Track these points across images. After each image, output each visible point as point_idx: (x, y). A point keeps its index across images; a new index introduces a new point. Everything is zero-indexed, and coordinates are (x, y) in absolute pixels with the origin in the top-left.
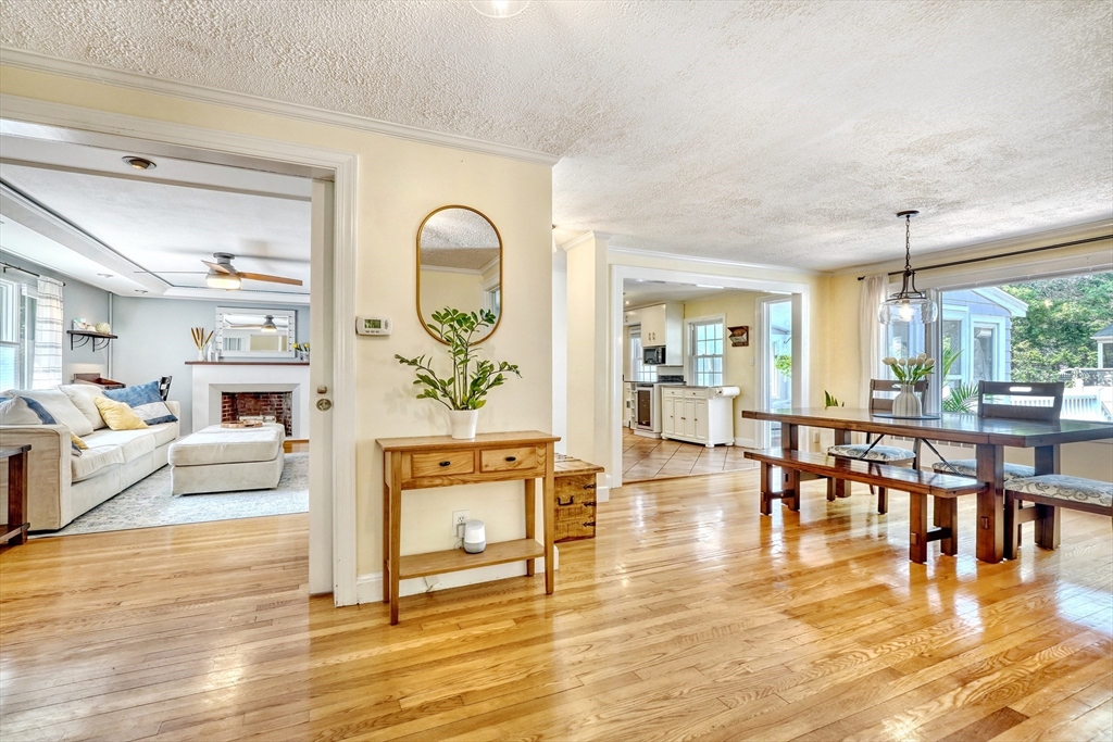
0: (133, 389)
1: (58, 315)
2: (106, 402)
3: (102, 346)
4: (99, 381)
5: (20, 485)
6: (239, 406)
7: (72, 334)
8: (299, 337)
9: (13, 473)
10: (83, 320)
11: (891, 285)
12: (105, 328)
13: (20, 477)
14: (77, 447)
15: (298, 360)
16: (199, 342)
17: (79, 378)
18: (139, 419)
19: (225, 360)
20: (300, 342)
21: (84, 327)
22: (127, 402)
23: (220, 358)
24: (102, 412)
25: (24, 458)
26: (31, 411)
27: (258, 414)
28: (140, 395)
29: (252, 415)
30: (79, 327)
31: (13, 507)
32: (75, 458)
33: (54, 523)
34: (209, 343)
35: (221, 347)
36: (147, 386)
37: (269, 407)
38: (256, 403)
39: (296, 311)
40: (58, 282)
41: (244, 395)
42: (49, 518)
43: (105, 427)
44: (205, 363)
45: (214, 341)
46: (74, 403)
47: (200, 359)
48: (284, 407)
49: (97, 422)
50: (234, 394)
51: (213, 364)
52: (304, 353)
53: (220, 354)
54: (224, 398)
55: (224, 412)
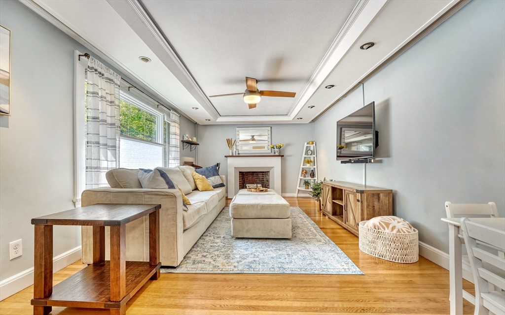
0: (207, 169)
1: (178, 132)
2: (197, 176)
3: (194, 149)
4: (193, 165)
5: (155, 235)
6: (245, 179)
7: (183, 142)
8: (272, 141)
9: (151, 225)
10: (187, 135)
12: (195, 140)
13: (155, 228)
14: (186, 204)
15: (273, 154)
16: (230, 146)
17: (186, 163)
18: (209, 185)
19: (240, 155)
20: (273, 144)
21: (187, 139)
22: (205, 175)
23: (238, 154)
24: (196, 180)
25: (157, 214)
26: (162, 179)
27: (253, 183)
28: (210, 172)
29: (251, 184)
30: (186, 139)
31: (152, 251)
32: (185, 213)
33: (174, 262)
34: (234, 146)
35: (239, 148)
36: (212, 167)
37: (258, 180)
38: (252, 177)
39: (272, 128)
40: (177, 114)
41: (248, 172)
42: (172, 258)
43: (196, 189)
44: (232, 156)
45: (236, 145)
46: (184, 175)
47: (231, 154)
48: (265, 179)
49: (193, 187)
50: (243, 172)
51: (236, 156)
52: (276, 150)
53: (238, 152)
54: (240, 175)
55: (240, 181)
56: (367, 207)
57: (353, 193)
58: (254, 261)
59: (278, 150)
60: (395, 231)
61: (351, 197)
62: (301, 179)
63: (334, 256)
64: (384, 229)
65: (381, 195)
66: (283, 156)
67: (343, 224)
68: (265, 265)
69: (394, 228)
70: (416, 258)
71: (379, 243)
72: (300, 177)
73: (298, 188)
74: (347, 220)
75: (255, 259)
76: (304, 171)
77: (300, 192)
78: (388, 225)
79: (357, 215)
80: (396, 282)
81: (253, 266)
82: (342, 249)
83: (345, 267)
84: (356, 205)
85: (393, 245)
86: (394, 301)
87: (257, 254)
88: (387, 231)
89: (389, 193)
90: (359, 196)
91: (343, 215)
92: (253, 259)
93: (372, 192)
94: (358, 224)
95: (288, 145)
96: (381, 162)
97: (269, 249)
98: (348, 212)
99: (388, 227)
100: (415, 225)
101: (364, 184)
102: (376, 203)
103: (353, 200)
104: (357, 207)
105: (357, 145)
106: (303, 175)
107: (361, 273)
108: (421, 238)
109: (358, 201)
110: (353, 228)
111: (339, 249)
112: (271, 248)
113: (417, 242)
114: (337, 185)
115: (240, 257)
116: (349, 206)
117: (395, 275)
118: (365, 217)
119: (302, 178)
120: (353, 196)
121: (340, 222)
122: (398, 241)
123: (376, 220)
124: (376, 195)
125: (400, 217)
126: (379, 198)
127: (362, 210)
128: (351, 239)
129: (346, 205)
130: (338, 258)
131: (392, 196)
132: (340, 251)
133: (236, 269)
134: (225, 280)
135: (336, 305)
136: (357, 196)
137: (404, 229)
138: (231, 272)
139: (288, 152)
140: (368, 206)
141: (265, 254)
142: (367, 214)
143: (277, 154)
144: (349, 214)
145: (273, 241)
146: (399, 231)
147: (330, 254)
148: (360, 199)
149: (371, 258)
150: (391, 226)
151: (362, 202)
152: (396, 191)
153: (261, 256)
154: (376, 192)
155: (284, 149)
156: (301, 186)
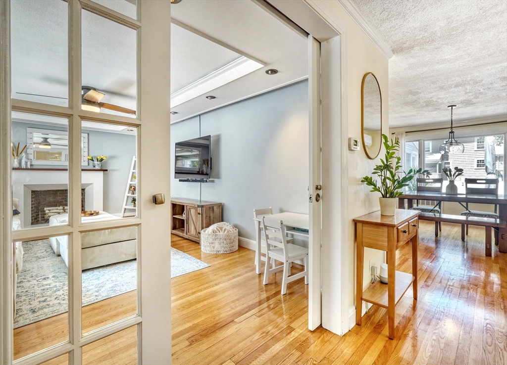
6: (43, 200)
8: (90, 152)
11: (406, 137)
15: (91, 167)
19: (34, 167)
20: (91, 155)
23: (31, 165)
27: (57, 206)
29: (52, 206)
35: (31, 157)
38: (54, 197)
39: (88, 134)
44: (20, 169)
45: (26, 153)
47: (17, 166)
50: (39, 191)
51: (27, 169)
52: (96, 162)
53: (31, 162)
54: (32, 195)
55: (32, 205)
56: (206, 218)
57: (194, 208)
58: (115, 285)
59: (99, 163)
60: (226, 233)
61: (193, 211)
62: (128, 197)
63: (186, 261)
64: (220, 232)
65: (215, 208)
66: (107, 170)
67: (185, 235)
68: (129, 284)
69: (225, 230)
70: (237, 248)
71: (217, 242)
72: (127, 194)
73: (124, 206)
74: (188, 231)
75: (115, 283)
76: (133, 188)
77: (126, 211)
78: (221, 228)
79: (198, 226)
80: (229, 264)
81: (117, 289)
82: (190, 255)
83: (197, 265)
84: (197, 217)
85: (225, 242)
86: (231, 274)
87: (114, 279)
88: (221, 233)
89: (219, 206)
90: (199, 210)
91: (184, 227)
92: (113, 284)
93: (209, 206)
94: (199, 233)
95: (112, 157)
96: (213, 181)
97: (125, 272)
98: (190, 224)
99: (222, 230)
100: (235, 226)
101: (199, 199)
102: (211, 214)
103: (194, 213)
104: (198, 219)
105: (182, 159)
106: (131, 192)
107: (209, 265)
108: (240, 234)
109: (199, 214)
110: (195, 237)
111: (187, 255)
112: (126, 270)
113: (237, 237)
114: (178, 202)
115: (96, 287)
116: (190, 219)
117: (228, 260)
118: (204, 225)
119: (130, 195)
120: (194, 210)
121: (181, 234)
122: (228, 238)
123: (213, 227)
124: (211, 208)
125: (227, 222)
126: (213, 209)
127: (202, 221)
128: (193, 246)
129: (188, 219)
130: (190, 261)
131: (221, 207)
132: (189, 256)
133: (100, 297)
134: (94, 309)
135: (200, 288)
136: (198, 210)
137: (231, 230)
138: (97, 301)
139: (111, 166)
140: (206, 216)
141: (123, 276)
142: (206, 223)
143: (97, 167)
144: (190, 226)
145: (123, 264)
146: (228, 232)
147: (182, 260)
148: (200, 212)
149: (211, 255)
150: (223, 229)
151: (202, 215)
152: (224, 204)
153: (120, 279)
154: (211, 206)
155: (106, 162)
156: (128, 204)
